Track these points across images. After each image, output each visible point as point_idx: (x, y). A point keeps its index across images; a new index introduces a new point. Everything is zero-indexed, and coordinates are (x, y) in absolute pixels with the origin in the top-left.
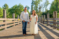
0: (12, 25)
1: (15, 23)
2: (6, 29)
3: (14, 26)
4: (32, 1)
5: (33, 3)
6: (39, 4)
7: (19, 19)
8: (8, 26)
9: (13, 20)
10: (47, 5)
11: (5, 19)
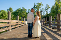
0: (16, 26)
1: (19, 24)
2: (10, 30)
3: (18, 27)
4: (34, 5)
5: (34, 7)
6: (40, 8)
7: (22, 21)
8: (12, 27)
9: (17, 22)
10: (48, 9)
11: (10, 21)
